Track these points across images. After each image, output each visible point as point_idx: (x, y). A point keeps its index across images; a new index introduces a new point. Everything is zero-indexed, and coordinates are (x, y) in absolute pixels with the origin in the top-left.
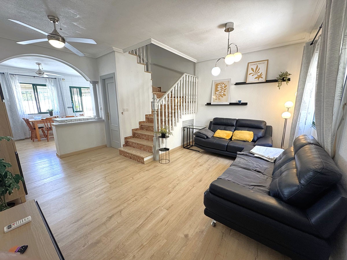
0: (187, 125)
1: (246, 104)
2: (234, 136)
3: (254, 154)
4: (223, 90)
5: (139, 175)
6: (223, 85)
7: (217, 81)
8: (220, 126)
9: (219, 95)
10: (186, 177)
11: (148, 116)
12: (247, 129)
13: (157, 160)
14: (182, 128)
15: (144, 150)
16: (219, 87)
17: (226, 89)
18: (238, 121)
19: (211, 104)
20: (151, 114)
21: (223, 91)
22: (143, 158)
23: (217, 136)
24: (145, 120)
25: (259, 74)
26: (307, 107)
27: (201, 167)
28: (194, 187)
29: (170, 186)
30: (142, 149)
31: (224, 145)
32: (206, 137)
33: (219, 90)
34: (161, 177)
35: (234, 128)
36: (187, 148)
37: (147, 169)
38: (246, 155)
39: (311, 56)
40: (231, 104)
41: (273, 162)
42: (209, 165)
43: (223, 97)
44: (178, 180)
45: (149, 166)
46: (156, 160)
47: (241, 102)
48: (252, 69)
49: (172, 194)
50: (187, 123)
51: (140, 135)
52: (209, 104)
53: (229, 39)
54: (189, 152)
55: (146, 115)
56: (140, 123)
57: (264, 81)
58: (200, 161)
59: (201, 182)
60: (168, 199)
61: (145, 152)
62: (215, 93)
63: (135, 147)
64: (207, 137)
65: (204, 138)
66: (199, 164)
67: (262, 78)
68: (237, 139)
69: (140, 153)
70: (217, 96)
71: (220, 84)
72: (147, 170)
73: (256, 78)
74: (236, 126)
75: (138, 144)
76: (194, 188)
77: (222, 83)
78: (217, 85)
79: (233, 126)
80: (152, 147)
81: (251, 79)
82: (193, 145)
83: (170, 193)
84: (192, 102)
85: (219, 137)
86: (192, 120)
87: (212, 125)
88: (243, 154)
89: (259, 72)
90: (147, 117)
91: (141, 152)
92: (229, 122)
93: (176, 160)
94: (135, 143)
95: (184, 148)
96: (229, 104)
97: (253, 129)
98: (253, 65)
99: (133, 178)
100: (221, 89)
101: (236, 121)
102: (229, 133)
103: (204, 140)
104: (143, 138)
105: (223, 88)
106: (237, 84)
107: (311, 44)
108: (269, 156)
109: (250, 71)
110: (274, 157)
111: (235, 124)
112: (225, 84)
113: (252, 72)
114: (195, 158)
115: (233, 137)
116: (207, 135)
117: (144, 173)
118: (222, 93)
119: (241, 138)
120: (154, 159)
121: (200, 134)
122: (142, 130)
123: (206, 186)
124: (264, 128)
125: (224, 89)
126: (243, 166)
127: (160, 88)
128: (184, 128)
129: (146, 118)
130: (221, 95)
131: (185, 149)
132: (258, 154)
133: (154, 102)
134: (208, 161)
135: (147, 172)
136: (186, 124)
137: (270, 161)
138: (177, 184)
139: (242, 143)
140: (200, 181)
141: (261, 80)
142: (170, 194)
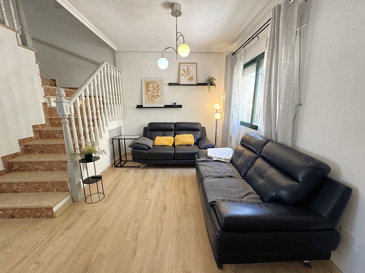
0: (115, 135)
1: (180, 106)
2: (177, 142)
3: (212, 158)
4: (155, 90)
5: (52, 248)
6: (155, 85)
7: (147, 79)
8: (158, 132)
9: (151, 96)
10: (144, 211)
11: (39, 127)
12: (186, 132)
13: (80, 199)
14: (109, 140)
15: (47, 190)
16: (150, 86)
17: (159, 89)
18: (176, 124)
19: (143, 106)
20: (45, 123)
21: (155, 92)
22: (51, 209)
23: (159, 145)
24: (32, 135)
25: (190, 76)
26: (238, 109)
27: (154, 188)
28: (163, 222)
29: (129, 239)
30: (40, 190)
31: (171, 154)
32: (147, 148)
33: (150, 90)
34: (103, 228)
35: (174, 132)
36: (121, 167)
37: (65, 227)
38: (206, 161)
39: (233, 65)
40: (166, 107)
41: (229, 162)
42: (162, 182)
43: (156, 98)
44: (136, 221)
45: (68, 218)
46: (78, 202)
47: (176, 104)
48: (184, 70)
49: (139, 253)
50: (115, 133)
51: (29, 165)
52: (140, 107)
53: (176, 25)
54: (126, 171)
55: (34, 127)
56: (21, 142)
57: (195, 84)
58: (147, 179)
59: (167, 210)
60: (138, 265)
61: (49, 194)
62: (147, 93)
63: (20, 191)
64: (149, 148)
65: (146, 150)
66: (150, 185)
67: (193, 80)
68: (180, 144)
69: (39, 200)
70: (149, 96)
71: (151, 82)
72: (67, 229)
73: (188, 80)
74: (175, 130)
75: (27, 183)
76: (165, 222)
77: (153, 82)
78: (147, 84)
79: (172, 130)
80: (66, 182)
81: (184, 80)
82: (126, 161)
83: (135, 252)
84: (112, 103)
85: (160, 145)
86: (119, 127)
87: (148, 132)
88: (204, 160)
89: (190, 74)
90: (37, 129)
91: (40, 198)
92: (167, 126)
93: (114, 189)
94: (19, 184)
95: (116, 166)
96: (164, 106)
97: (192, 132)
98: (184, 65)
99: (38, 263)
100: (153, 89)
101: (174, 125)
102: (171, 138)
103: (145, 151)
104: (37, 170)
105: (155, 87)
106: (170, 84)
107: (233, 54)
108: (225, 157)
109: (182, 72)
110: (230, 157)
111: (173, 127)
112: (157, 84)
113: (183, 73)
114: (139, 178)
115: (175, 143)
116: (148, 145)
117: (62, 238)
118: (155, 94)
119: (184, 143)
120: (74, 200)
121: (138, 145)
122: (29, 155)
123: (176, 213)
124: (200, 130)
125: (157, 89)
126: (216, 175)
127: (54, 81)
128: (113, 139)
129: (35, 131)
130: (153, 96)
131: (117, 169)
132: (215, 158)
133: (62, 102)
134: (156, 177)
135: (68, 232)
136: (113, 134)
137: (227, 161)
138: (137, 229)
139: (187, 147)
140: (165, 208)
141: (193, 82)
142: (137, 254)
